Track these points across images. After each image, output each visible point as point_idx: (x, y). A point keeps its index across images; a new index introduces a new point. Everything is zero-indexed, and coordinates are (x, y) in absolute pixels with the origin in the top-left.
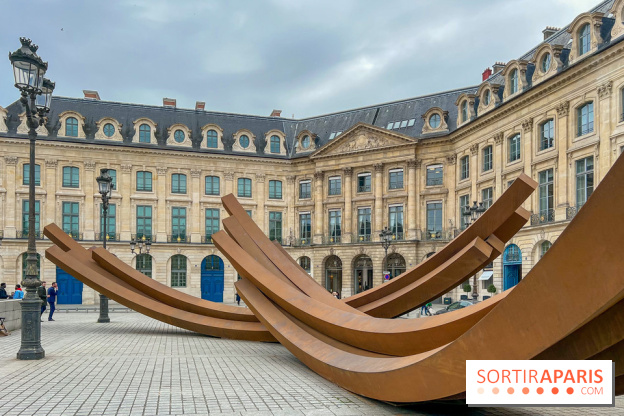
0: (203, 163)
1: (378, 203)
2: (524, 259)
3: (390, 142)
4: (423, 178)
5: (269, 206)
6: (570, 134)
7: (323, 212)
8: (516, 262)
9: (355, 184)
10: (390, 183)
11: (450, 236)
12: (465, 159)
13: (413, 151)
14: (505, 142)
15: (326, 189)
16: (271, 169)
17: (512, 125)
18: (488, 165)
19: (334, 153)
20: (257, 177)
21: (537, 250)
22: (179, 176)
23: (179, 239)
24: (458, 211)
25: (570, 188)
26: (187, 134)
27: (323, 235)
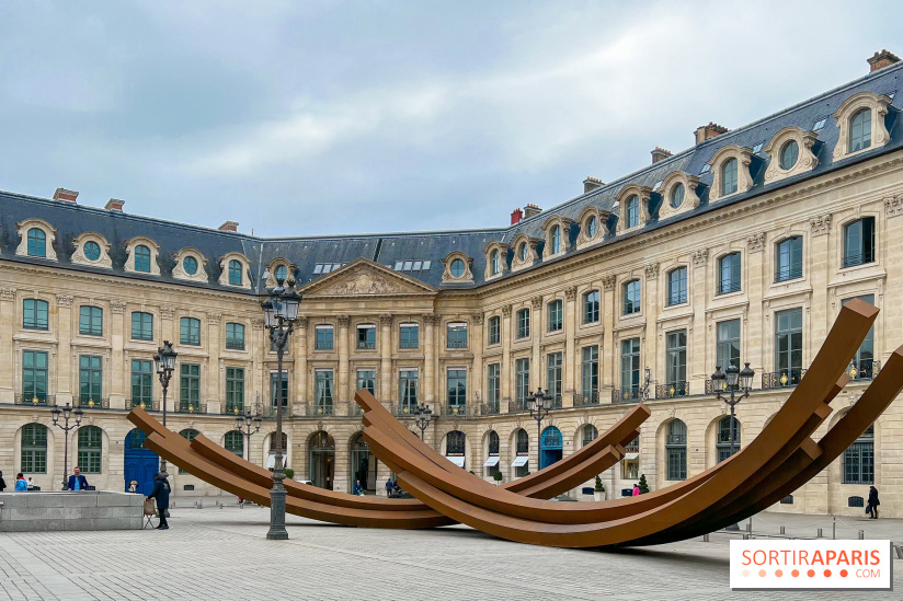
0: (128, 293)
1: (386, 365)
2: (565, 443)
3: (399, 289)
4: (443, 338)
5: (225, 359)
6: (616, 310)
7: (308, 371)
8: (555, 447)
9: (354, 337)
10: (400, 340)
11: (476, 411)
12: (495, 320)
13: (431, 303)
14: (545, 307)
15: (312, 340)
16: (229, 308)
17: (553, 289)
18: (523, 331)
19: (324, 294)
20: (209, 317)
21: (580, 434)
22: (91, 310)
23: (91, 403)
24: (486, 381)
25: (616, 369)
26: (104, 249)
27: (307, 403)
